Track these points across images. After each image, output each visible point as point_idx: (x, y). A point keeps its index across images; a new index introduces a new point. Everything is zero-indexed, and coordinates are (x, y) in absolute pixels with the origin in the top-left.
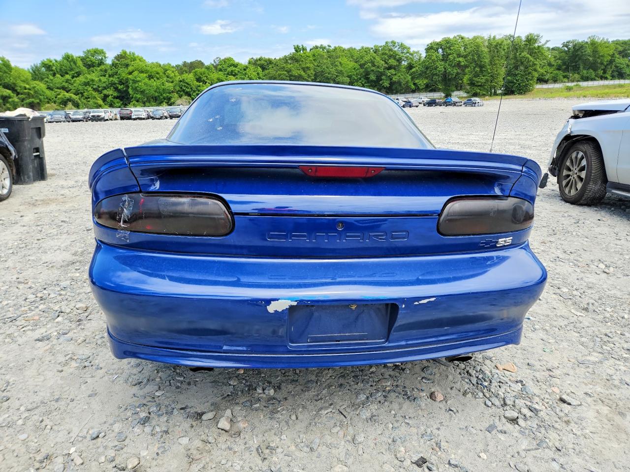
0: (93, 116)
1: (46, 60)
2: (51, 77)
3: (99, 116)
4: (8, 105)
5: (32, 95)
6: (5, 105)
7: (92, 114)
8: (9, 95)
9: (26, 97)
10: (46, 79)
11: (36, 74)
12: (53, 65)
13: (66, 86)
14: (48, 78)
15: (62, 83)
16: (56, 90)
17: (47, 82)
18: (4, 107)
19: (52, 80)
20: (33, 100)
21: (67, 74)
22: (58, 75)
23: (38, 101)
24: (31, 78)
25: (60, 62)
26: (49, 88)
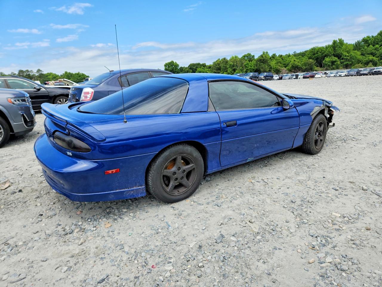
0: (375, 72)
1: (366, 37)
2: (366, 47)
3: (379, 71)
4: (334, 66)
5: (348, 60)
6: (332, 66)
7: (375, 70)
8: (336, 60)
9: (345, 61)
10: (362, 49)
11: (357, 46)
12: (370, 40)
13: (374, 52)
14: (364, 48)
15: (372, 51)
16: (366, 55)
17: (362, 50)
18: (332, 67)
19: (366, 49)
20: (348, 62)
21: (377, 44)
22: (371, 46)
23: (351, 63)
24: (353, 49)
25: (375, 37)
26: (362, 54)
